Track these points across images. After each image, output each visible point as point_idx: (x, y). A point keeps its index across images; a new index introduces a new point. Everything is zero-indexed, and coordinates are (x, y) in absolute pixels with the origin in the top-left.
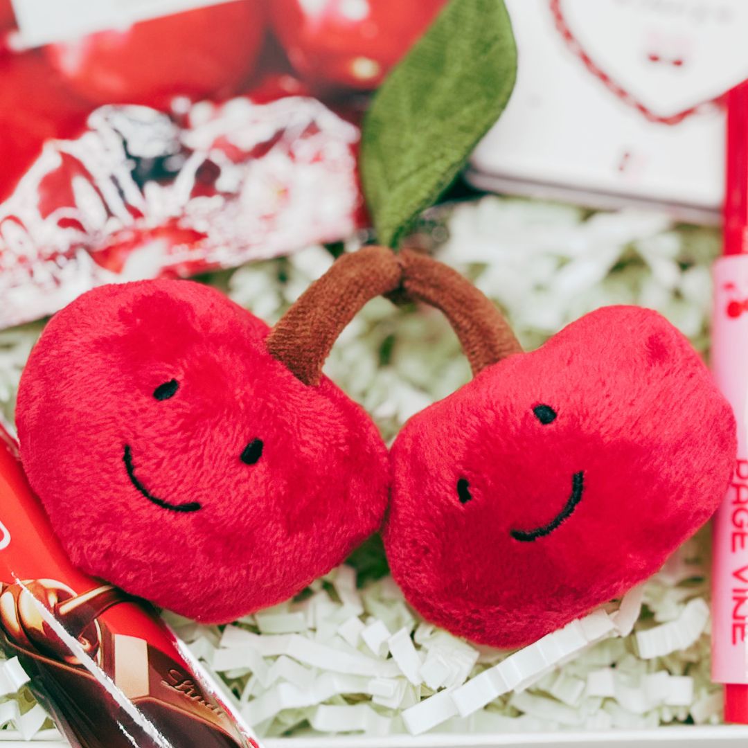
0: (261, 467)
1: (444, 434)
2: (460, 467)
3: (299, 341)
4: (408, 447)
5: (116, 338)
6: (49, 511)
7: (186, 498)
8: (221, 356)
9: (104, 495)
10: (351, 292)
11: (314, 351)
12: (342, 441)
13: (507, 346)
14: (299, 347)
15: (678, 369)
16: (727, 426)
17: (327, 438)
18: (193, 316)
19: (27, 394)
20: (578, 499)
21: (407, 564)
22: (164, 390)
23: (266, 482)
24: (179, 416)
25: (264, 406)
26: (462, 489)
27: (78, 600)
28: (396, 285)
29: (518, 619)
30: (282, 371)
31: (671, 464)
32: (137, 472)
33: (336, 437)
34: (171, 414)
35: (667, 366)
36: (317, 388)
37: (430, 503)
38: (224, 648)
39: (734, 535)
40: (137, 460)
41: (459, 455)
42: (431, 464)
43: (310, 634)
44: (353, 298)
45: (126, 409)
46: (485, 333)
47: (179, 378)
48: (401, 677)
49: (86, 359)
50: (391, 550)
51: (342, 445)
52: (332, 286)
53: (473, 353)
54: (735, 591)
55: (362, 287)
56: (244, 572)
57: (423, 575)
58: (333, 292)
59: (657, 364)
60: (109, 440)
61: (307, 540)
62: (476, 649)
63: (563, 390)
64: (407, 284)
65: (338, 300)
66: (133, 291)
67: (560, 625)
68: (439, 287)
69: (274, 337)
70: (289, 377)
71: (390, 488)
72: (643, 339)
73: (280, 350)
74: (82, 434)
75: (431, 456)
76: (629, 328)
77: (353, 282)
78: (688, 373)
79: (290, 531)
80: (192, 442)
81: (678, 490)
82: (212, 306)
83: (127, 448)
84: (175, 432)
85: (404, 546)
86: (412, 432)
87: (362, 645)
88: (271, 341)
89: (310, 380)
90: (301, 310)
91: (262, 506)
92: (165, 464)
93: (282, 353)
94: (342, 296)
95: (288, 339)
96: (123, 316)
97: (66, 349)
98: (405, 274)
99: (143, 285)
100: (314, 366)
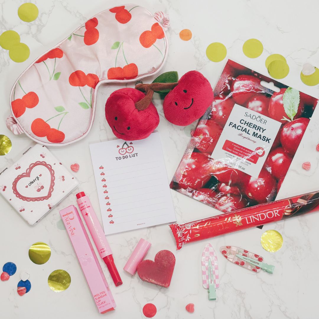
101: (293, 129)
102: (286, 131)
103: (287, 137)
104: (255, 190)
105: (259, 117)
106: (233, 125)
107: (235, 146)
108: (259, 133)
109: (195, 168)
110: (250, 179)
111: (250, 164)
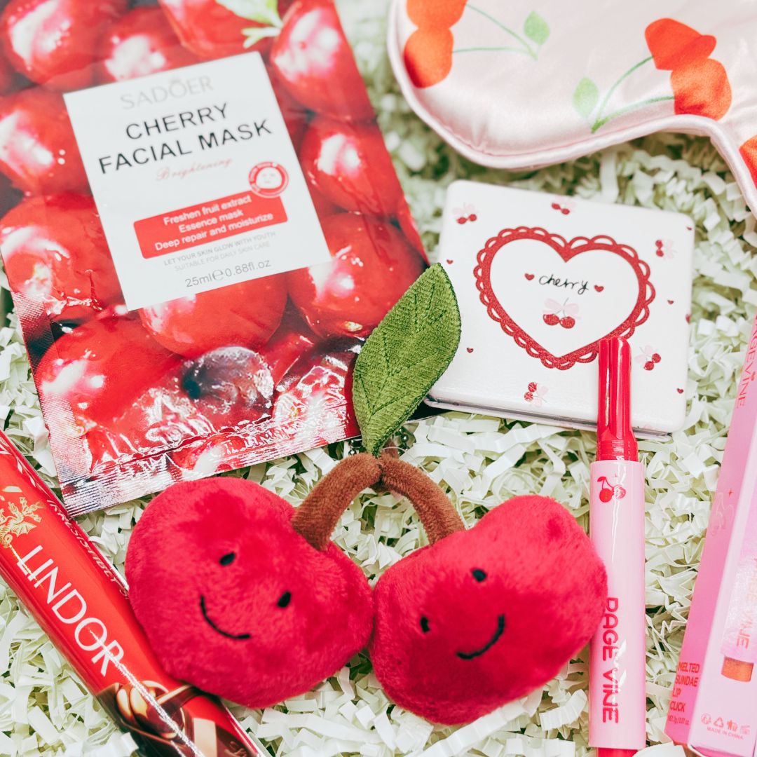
0: (291, 609)
1: (411, 586)
2: (422, 609)
3: (313, 522)
4: (387, 592)
5: (193, 522)
6: (150, 636)
7: (241, 631)
8: (264, 536)
9: (188, 628)
10: (349, 487)
11: (324, 527)
12: (343, 590)
13: (453, 523)
14: (313, 525)
15: (568, 542)
16: (601, 580)
17: (333, 588)
18: (244, 508)
19: (134, 557)
20: (501, 632)
21: (386, 670)
22: (226, 559)
23: (293, 620)
24: (237, 577)
25: (292, 570)
26: (424, 623)
27: (170, 695)
28: (377, 480)
29: (461, 709)
30: (303, 543)
31: (563, 608)
32: (209, 614)
33: (339, 587)
34: (231, 575)
35: (560, 541)
36: (325, 553)
37: (402, 631)
38: (264, 723)
39: (605, 648)
40: (209, 605)
41: (421, 601)
42: (402, 606)
43: (321, 712)
44: (349, 492)
45: (201, 572)
46: (438, 514)
47: (236, 550)
48: (382, 743)
49: (173, 536)
50: (375, 660)
51: (343, 592)
52: (335, 483)
53: (430, 527)
54: (605, 686)
55: (355, 484)
56: (279, 678)
57: (397, 678)
58: (336, 488)
59: (554, 540)
60: (190, 593)
61: (320, 656)
62: (431, 724)
63: (491, 559)
64: (385, 479)
65: (339, 493)
66: (204, 489)
67: (488, 712)
68: (407, 482)
69: (297, 518)
70: (308, 548)
71: (375, 618)
72: (544, 523)
73: (301, 527)
74: (172, 587)
75: (403, 600)
76: (535, 515)
77: (349, 480)
78: (575, 544)
79: (310, 651)
80: (245, 595)
81: (568, 624)
82: (256, 499)
83: (202, 598)
84: (234, 588)
85: (384, 658)
86: (389, 582)
87: (355, 721)
88: (295, 520)
89: (321, 547)
90: (314, 500)
91: (291, 635)
92: (228, 608)
93: (303, 529)
94: (342, 490)
95: (306, 519)
96: (197, 507)
97: (160, 528)
98: (383, 472)
99: (210, 484)
100: (324, 538)
101: (304, 46)
102: (291, 64)
103: (310, 79)
104: (357, 299)
105: (175, 82)
106: (114, 160)
107: (176, 219)
108: (217, 126)
109: (106, 381)
110: (312, 279)
111: (273, 234)
